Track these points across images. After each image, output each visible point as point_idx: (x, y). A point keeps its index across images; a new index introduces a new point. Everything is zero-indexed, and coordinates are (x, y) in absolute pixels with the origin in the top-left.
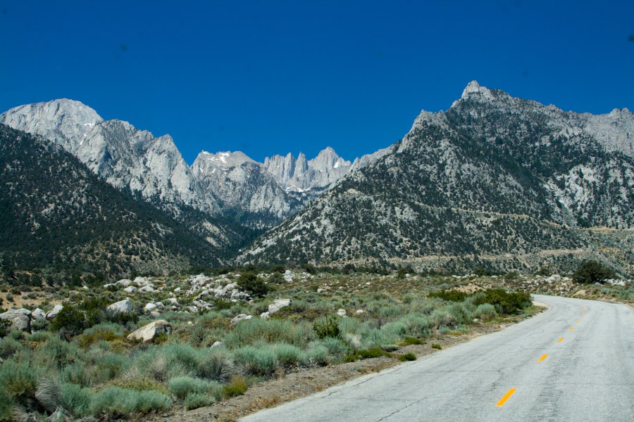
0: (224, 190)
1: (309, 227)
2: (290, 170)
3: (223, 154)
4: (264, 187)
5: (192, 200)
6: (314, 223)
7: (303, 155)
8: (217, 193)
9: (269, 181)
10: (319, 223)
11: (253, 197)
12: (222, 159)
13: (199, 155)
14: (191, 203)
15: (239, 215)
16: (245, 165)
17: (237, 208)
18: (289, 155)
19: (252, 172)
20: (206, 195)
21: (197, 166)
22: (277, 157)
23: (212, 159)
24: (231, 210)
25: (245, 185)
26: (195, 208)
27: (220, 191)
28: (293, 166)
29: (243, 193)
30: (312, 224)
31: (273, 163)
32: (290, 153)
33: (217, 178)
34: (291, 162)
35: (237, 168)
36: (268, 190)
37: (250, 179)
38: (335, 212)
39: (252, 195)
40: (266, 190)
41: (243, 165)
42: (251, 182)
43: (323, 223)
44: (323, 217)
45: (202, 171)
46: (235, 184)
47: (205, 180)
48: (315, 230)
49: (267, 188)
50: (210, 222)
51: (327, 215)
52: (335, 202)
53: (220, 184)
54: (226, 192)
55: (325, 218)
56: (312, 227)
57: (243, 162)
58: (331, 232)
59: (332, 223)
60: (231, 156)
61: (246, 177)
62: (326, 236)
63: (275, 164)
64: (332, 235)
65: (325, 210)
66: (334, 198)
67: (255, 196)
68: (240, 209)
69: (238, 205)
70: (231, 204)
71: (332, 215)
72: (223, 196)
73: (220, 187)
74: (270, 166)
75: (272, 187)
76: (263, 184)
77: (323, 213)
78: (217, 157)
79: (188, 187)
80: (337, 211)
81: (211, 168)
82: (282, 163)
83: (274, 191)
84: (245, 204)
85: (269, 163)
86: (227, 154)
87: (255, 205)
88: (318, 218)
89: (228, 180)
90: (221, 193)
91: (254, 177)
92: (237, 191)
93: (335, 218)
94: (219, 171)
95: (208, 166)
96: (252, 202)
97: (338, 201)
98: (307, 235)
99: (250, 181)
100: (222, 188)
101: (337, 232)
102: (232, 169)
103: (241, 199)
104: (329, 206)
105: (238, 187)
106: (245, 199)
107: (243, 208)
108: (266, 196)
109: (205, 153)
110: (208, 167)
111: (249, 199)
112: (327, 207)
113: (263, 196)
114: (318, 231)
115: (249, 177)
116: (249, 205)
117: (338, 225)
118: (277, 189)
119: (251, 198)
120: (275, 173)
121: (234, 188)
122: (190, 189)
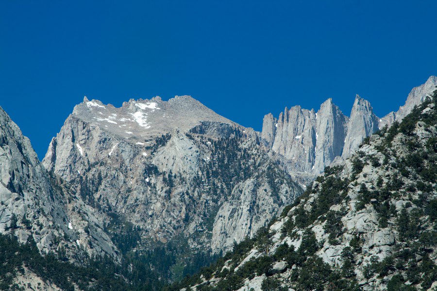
0: (141, 197)
1: (297, 244)
2: (331, 144)
3: (143, 106)
4: (249, 182)
5: (14, 219)
6: (319, 230)
7: (366, 103)
8: (121, 209)
9: (264, 168)
10: (335, 228)
11: (220, 212)
12: (139, 117)
13: (76, 111)
14: (14, 227)
15: (182, 263)
16: (202, 131)
17: (178, 246)
18: (327, 107)
19: (218, 145)
20: (70, 206)
21: (68, 140)
22: (294, 112)
23: (111, 119)
24: (160, 252)
25: (197, 181)
26: (22, 241)
27: (131, 201)
28: (340, 134)
29: (193, 202)
30: (310, 233)
31: (286, 129)
32: (329, 101)
33: (123, 169)
34: (331, 125)
35: (174, 139)
36: (261, 191)
37: (211, 164)
38: (398, 184)
39: (217, 209)
40: (254, 191)
41: (194, 130)
42: (215, 174)
43: (350, 226)
44: (352, 204)
45: (81, 150)
46: (169, 182)
47: (90, 175)
48: (320, 253)
49: (257, 185)
50: (40, 274)
51: (365, 196)
52: (403, 153)
53: (131, 183)
54: (147, 203)
55: (360, 207)
56: (311, 245)
57: (196, 122)
58: (382, 257)
59: (383, 224)
60: (163, 108)
61: (200, 160)
62: (359, 273)
63: (291, 131)
64: (383, 269)
65: (361, 179)
66: (400, 136)
67: (225, 210)
68: (185, 249)
69: (181, 238)
70: (160, 236)
71: (386, 196)
72: (137, 216)
73: (129, 190)
74: (277, 138)
75: (271, 183)
76: (248, 175)
77: (353, 192)
78: (124, 114)
79: (6, 181)
80: (408, 182)
81: (104, 142)
82: (308, 127)
83: (275, 192)
84: (197, 235)
85: (275, 129)
86: (152, 105)
87: (225, 234)
88: (336, 208)
89: (151, 170)
90: (133, 209)
91: (221, 160)
92: (176, 199)
93: (399, 205)
94: (128, 148)
95: (96, 136)
96: (218, 226)
97: (412, 146)
98: (288, 274)
99: (210, 171)
100: (135, 193)
101: (406, 255)
102: (162, 141)
103: (187, 220)
104: (376, 164)
105: (179, 189)
106: (197, 220)
107: (192, 244)
108: (254, 207)
109: (92, 104)
110: (96, 139)
111: (209, 221)
112: (367, 169)
113: (245, 208)
114: (329, 255)
115: (208, 159)
116: (210, 236)
117: (407, 228)
118: (284, 188)
119: (213, 215)
120: (290, 154)
121: (169, 192)
122: (11, 186)
